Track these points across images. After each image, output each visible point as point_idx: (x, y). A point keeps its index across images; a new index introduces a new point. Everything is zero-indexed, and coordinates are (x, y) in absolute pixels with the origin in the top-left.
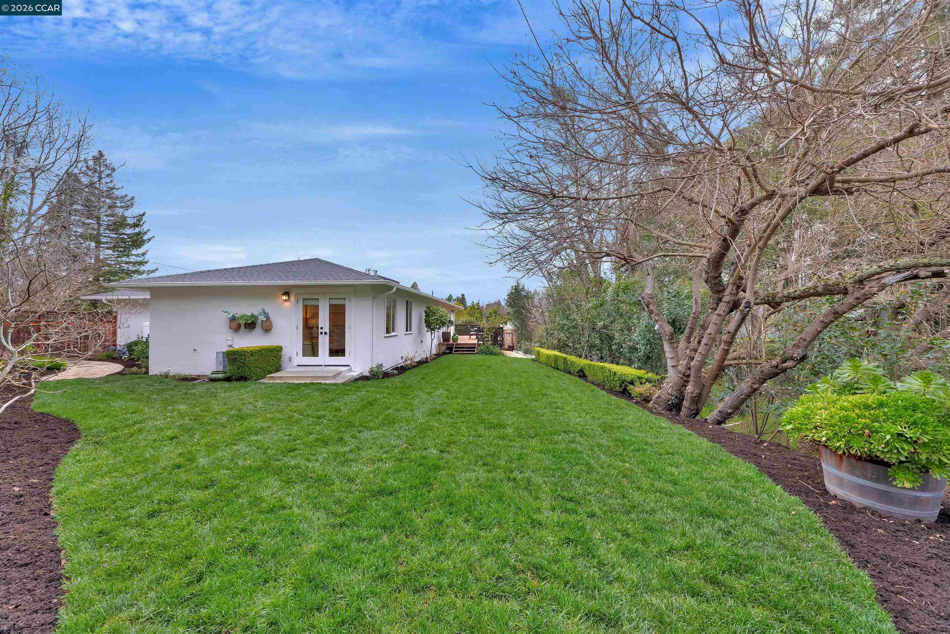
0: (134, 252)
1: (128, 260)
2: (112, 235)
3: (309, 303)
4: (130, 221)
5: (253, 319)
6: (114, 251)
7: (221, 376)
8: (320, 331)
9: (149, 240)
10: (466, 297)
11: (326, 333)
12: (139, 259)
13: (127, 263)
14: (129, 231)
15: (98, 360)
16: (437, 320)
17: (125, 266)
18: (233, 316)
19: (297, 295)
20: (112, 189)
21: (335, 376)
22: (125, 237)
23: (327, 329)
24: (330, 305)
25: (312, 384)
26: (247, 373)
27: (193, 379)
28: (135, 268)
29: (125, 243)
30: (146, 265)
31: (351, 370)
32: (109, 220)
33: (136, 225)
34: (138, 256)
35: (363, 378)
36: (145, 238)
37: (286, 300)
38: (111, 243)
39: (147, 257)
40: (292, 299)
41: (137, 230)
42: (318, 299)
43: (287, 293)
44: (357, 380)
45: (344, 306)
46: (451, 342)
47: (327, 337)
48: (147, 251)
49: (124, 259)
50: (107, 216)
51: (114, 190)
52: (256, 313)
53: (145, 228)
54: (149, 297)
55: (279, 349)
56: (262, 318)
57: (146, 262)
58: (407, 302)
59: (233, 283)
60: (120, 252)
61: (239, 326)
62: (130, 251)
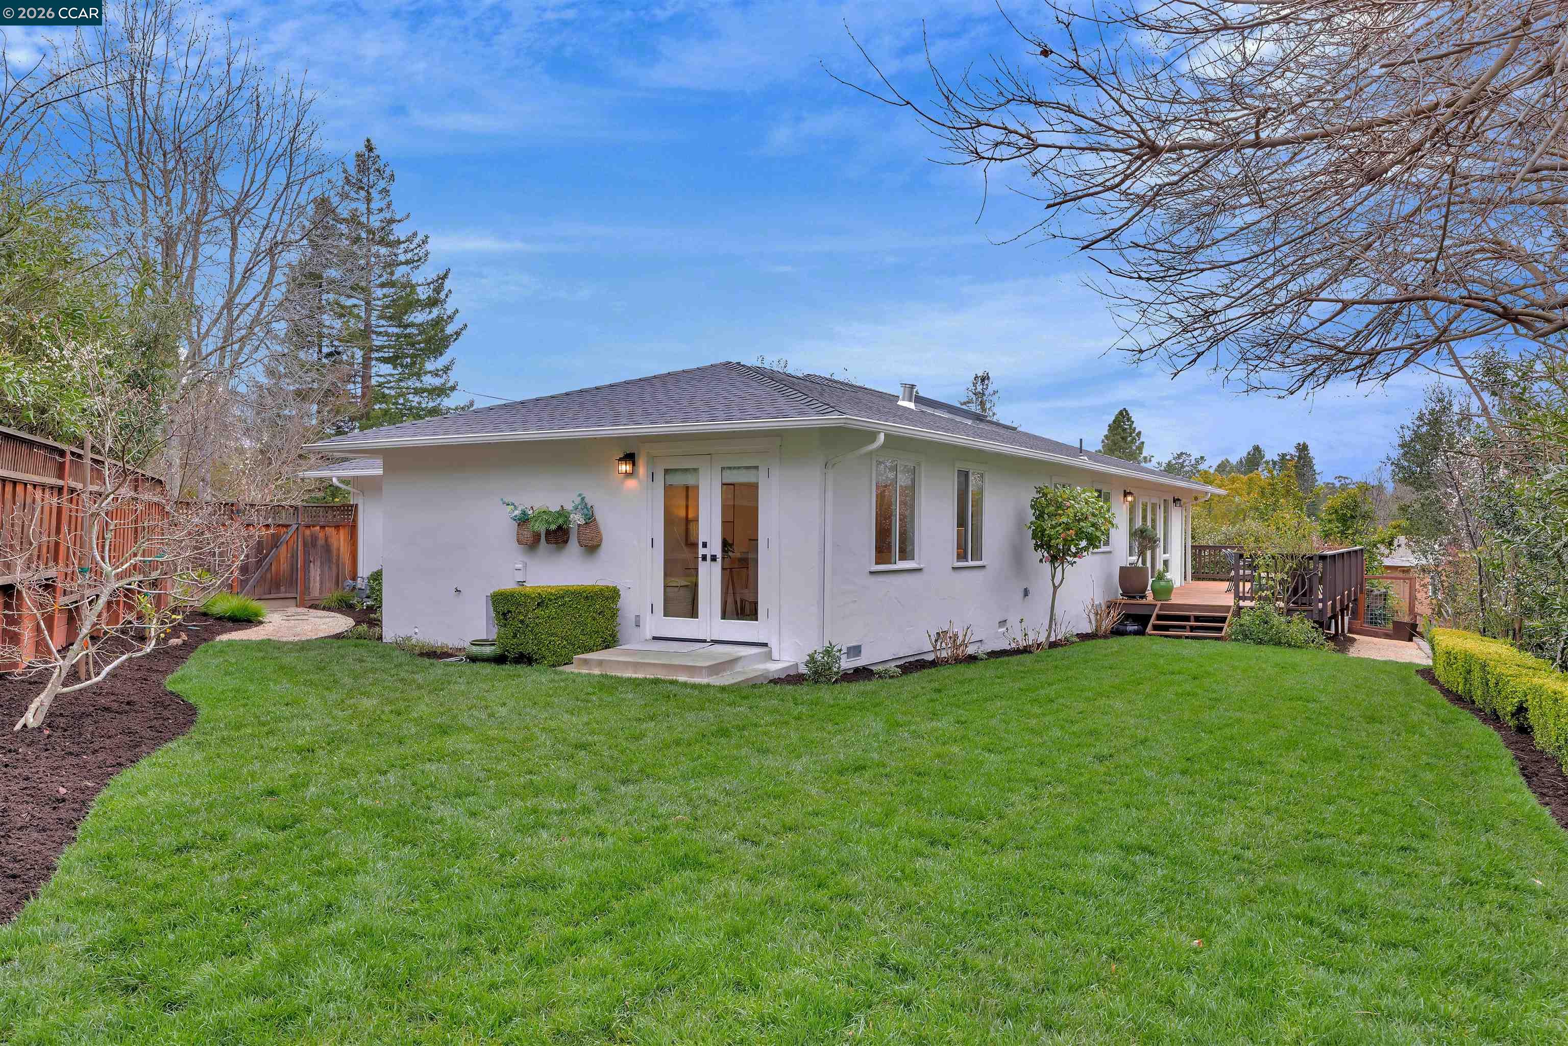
0: (429, 366)
1: (418, 385)
2: (390, 330)
3: (679, 480)
4: (423, 293)
5: (561, 521)
6: (395, 368)
7: (488, 650)
8: (702, 551)
9: (458, 334)
10: (1312, 452)
11: (714, 558)
12: (437, 382)
13: (417, 392)
14: (419, 317)
15: (324, 609)
16: (1067, 527)
17: (415, 400)
18: (524, 513)
19: (652, 460)
20: (391, 221)
21: (717, 668)
22: (414, 331)
23: (716, 548)
24: (727, 486)
25: (656, 682)
26: (530, 648)
27: (446, 655)
28: (431, 405)
29: (413, 345)
30: (454, 394)
31: (769, 657)
32: (385, 296)
33: (433, 302)
34: (436, 374)
35: (794, 679)
36: (450, 329)
37: (627, 475)
38: (389, 347)
39: (453, 377)
40: (642, 470)
41: (435, 312)
42: (696, 470)
43: (630, 458)
44: (775, 681)
45: (753, 488)
46: (1150, 597)
47: (717, 568)
48: (452, 362)
49: (413, 383)
50: (382, 285)
51: (394, 226)
52: (569, 507)
53: (449, 308)
54: (380, 472)
55: (612, 595)
56: (577, 519)
57: (453, 388)
58: (964, 476)
59: (521, 435)
60: (406, 366)
61: (536, 537)
62: (422, 364)
